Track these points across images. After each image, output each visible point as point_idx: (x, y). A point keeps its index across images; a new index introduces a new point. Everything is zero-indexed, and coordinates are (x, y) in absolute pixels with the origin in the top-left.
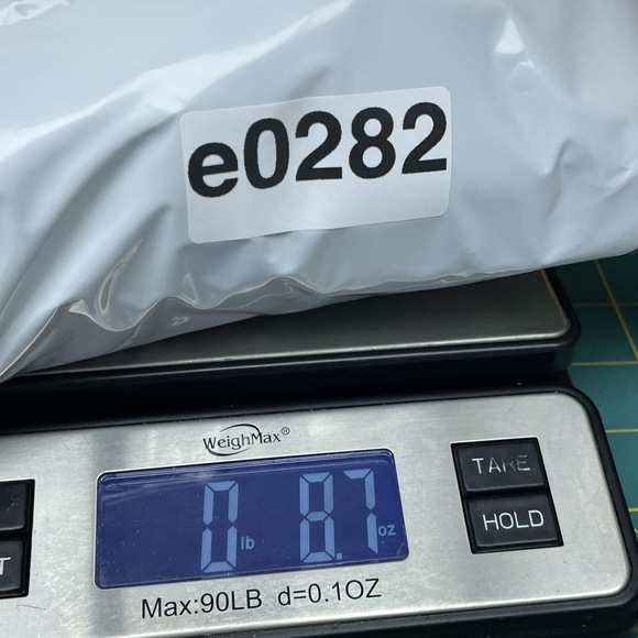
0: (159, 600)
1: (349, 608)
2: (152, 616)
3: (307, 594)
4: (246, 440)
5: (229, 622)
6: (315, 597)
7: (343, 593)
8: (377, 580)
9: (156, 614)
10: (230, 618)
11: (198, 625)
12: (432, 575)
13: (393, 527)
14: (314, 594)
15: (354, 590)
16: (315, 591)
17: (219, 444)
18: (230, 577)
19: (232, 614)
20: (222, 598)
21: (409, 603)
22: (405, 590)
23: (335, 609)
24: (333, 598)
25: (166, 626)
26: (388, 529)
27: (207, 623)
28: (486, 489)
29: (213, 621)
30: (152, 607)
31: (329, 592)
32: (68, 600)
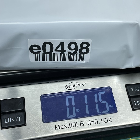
0: (59, 125)
1: (105, 125)
2: (58, 129)
3: (94, 122)
4: (75, 86)
5: (76, 129)
6: (96, 123)
7: (103, 121)
8: (111, 118)
9: (59, 128)
10: (77, 129)
11: (69, 131)
12: (124, 116)
13: (112, 105)
14: (96, 122)
15: (106, 120)
16: (96, 121)
17: (69, 87)
18: (75, 119)
19: (77, 128)
20: (74, 124)
21: (119, 123)
22: (118, 120)
23: (102, 125)
24: (101, 123)
25: (61, 131)
26: (111, 106)
27: (71, 130)
28: (134, 95)
29: (73, 129)
30: (57, 127)
31: (99, 121)
32: (37, 126)
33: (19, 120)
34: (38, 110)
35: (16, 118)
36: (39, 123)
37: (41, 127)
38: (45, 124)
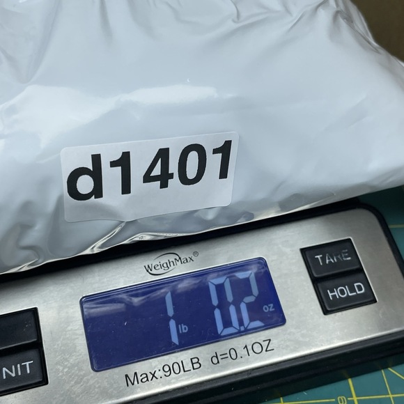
0: (136, 373)
1: (256, 360)
2: (133, 384)
3: (228, 355)
4: (172, 264)
5: (183, 380)
9: (136, 382)
10: (183, 378)
11: (164, 385)
12: (303, 332)
13: (272, 305)
14: (233, 355)
15: (257, 348)
17: (155, 268)
18: (178, 352)
20: (176, 366)
21: (292, 351)
23: (248, 362)
24: (246, 355)
25: (143, 389)
26: (269, 307)
27: (169, 383)
28: (326, 274)
29: (173, 381)
30: (132, 379)
31: (242, 352)
32: (77, 383)
33: (28, 372)
34: (77, 338)
35: (19, 365)
36: (82, 373)
37: (88, 385)
38: (98, 373)
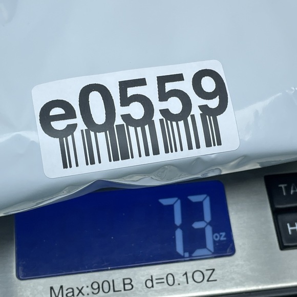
0: (62, 287)
7: (190, 280)
8: (214, 270)
13: (223, 234)
15: (198, 277)
16: (170, 279)
19: (113, 295)
20: (106, 285)
21: (237, 285)
24: (184, 283)
26: (221, 236)
30: (57, 292)
31: (180, 278)
38: (23, 282)
